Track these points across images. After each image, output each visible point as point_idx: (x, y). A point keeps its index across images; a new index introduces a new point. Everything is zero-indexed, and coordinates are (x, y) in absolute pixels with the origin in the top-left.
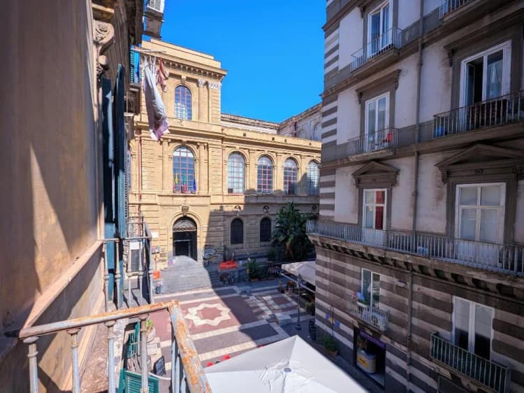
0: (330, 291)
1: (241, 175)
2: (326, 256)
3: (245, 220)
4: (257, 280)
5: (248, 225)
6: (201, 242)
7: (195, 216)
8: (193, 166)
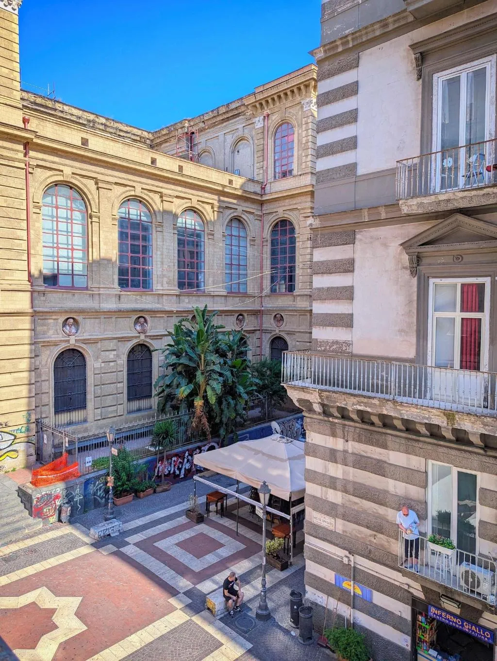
0: (345, 517)
1: (78, 241)
2: (334, 435)
3: (89, 352)
4: (130, 497)
5: (97, 365)
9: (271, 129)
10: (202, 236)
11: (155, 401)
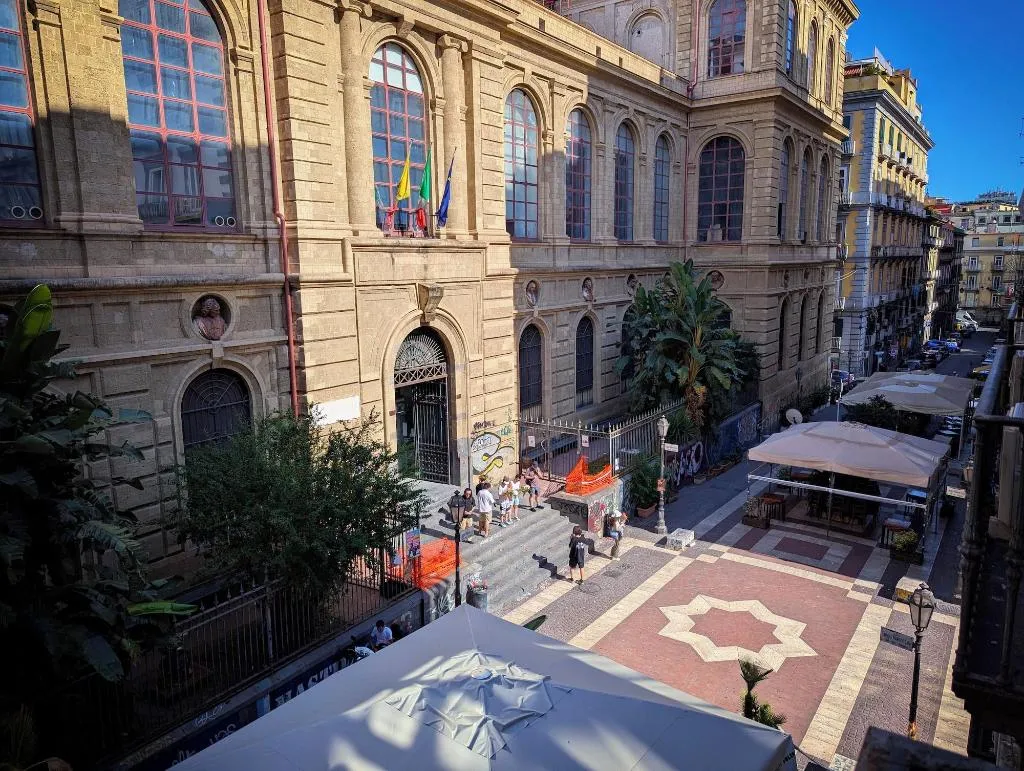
3: (545, 329)
5: (554, 346)
6: (465, 416)
7: (451, 324)
8: (423, 130)
9: (706, 1)
10: (630, 162)
11: (597, 393)
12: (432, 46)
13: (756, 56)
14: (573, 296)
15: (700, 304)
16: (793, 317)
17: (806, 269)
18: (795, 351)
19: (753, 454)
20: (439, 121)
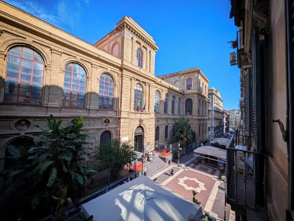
3: (160, 127)
5: (161, 130)
6: (146, 141)
7: (144, 126)
8: (142, 96)
9: (186, 79)
10: (174, 102)
11: (168, 138)
12: (144, 84)
13: (194, 87)
14: (165, 122)
15: (185, 125)
16: (201, 128)
17: (203, 120)
18: (202, 133)
19: (195, 151)
20: (145, 95)
